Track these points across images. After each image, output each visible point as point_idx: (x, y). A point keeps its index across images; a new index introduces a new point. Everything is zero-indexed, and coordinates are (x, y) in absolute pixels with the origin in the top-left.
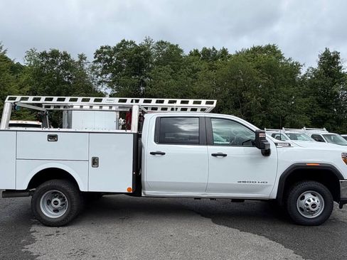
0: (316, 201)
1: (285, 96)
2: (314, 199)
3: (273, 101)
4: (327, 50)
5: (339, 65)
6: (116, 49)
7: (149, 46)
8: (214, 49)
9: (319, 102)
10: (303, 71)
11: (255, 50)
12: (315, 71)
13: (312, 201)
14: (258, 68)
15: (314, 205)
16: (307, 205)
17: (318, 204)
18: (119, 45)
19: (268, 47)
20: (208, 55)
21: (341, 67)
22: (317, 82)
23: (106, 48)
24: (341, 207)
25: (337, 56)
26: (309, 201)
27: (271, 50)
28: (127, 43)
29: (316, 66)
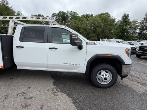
0: (107, 76)
1: (110, 29)
2: (106, 75)
3: (106, 30)
4: (125, 14)
5: (129, 19)
6: (58, 14)
7: (68, 13)
8: (89, 14)
9: (121, 31)
10: (116, 21)
11: (101, 14)
12: (120, 21)
13: (105, 76)
14: (102, 20)
15: (106, 79)
16: (102, 78)
17: (108, 78)
18: (59, 13)
19: (106, 13)
20: (87, 16)
21: (129, 20)
22: (121, 24)
23: (55, 13)
24: (122, 79)
25: (128, 16)
26: (103, 76)
27: (107, 14)
28: (61, 12)
29: (121, 19)
